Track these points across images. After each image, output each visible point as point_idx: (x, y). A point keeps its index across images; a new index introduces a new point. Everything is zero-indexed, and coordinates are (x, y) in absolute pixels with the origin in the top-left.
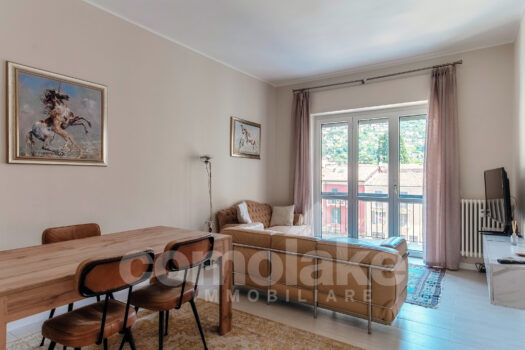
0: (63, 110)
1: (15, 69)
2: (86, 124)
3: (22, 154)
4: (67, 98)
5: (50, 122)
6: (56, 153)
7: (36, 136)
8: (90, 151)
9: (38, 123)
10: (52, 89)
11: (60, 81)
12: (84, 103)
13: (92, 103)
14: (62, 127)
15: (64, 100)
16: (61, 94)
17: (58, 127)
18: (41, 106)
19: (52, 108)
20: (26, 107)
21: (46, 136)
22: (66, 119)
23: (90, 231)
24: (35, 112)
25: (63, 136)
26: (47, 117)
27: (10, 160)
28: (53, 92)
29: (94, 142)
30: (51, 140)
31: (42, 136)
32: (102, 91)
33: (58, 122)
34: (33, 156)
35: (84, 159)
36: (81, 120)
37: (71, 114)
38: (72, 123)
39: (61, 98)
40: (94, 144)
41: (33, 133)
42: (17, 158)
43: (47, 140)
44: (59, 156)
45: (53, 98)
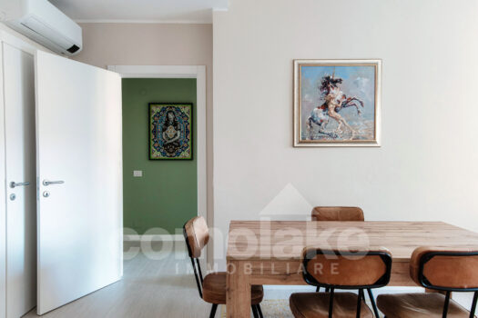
0: (337, 93)
1: (299, 65)
2: (359, 105)
3: (303, 138)
4: (341, 80)
5: (325, 107)
6: (330, 135)
7: (314, 121)
8: (362, 132)
9: (316, 109)
10: (327, 75)
11: (334, 66)
12: (356, 83)
13: (365, 81)
14: (336, 110)
15: (338, 84)
16: (335, 78)
17: (332, 111)
18: (319, 94)
19: (327, 94)
20: (306, 96)
21: (322, 121)
22: (339, 102)
23: (354, 215)
24: (314, 97)
25: (336, 119)
26: (323, 102)
27: (296, 145)
28: (328, 78)
29: (366, 122)
30: (326, 124)
31: (319, 121)
32: (375, 66)
33: (332, 106)
34: (312, 140)
35: (357, 140)
36: (354, 102)
37: (344, 96)
38: (344, 106)
39: (335, 82)
40: (366, 124)
41: (311, 119)
42: (300, 142)
43: (323, 124)
44: (333, 138)
45: (328, 83)
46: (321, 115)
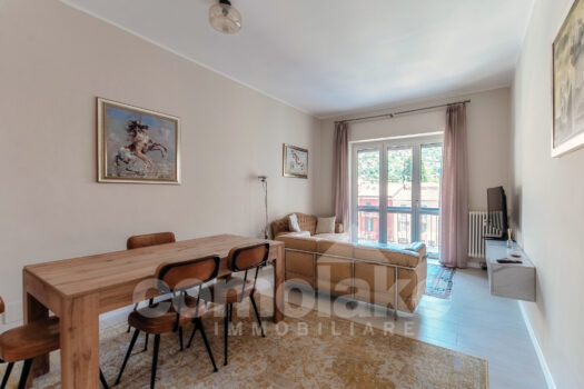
0: (143, 138)
1: (104, 103)
2: (163, 150)
3: (110, 174)
4: (147, 127)
5: (132, 147)
6: (138, 173)
7: (121, 159)
8: (166, 172)
9: (123, 149)
10: (134, 120)
11: (141, 113)
12: (160, 132)
13: (168, 132)
14: (143, 152)
15: (144, 130)
16: (142, 124)
17: (139, 152)
19: (135, 136)
20: (112, 135)
21: (129, 160)
22: (146, 145)
23: (167, 239)
24: (120, 139)
25: (143, 159)
26: (130, 143)
27: (100, 179)
28: (135, 123)
29: (170, 164)
30: (134, 163)
31: (126, 160)
32: (176, 122)
33: (139, 148)
34: (119, 176)
35: (161, 179)
36: (159, 146)
37: (150, 141)
38: (150, 149)
39: (142, 127)
40: (169, 166)
41: (119, 157)
42: (105, 178)
43: (130, 163)
44: (140, 176)
45: (134, 128)
46: (128, 155)
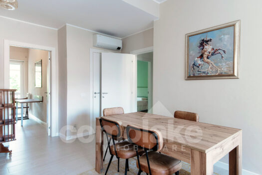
0: (208, 48)
1: (188, 36)
2: (222, 52)
4: (211, 40)
5: (201, 57)
7: (195, 66)
8: (224, 69)
10: (203, 39)
11: (207, 32)
12: (221, 39)
13: (226, 37)
14: (208, 58)
16: (207, 39)
17: (205, 59)
19: (203, 49)
20: (192, 52)
21: (199, 65)
22: (210, 53)
25: (208, 63)
27: (186, 78)
29: (228, 63)
30: (202, 66)
31: (198, 65)
32: (234, 26)
33: (205, 56)
36: (219, 51)
37: (213, 49)
39: (207, 42)
40: (228, 65)
41: (194, 64)
43: (200, 67)
45: (203, 43)
46: (199, 62)
